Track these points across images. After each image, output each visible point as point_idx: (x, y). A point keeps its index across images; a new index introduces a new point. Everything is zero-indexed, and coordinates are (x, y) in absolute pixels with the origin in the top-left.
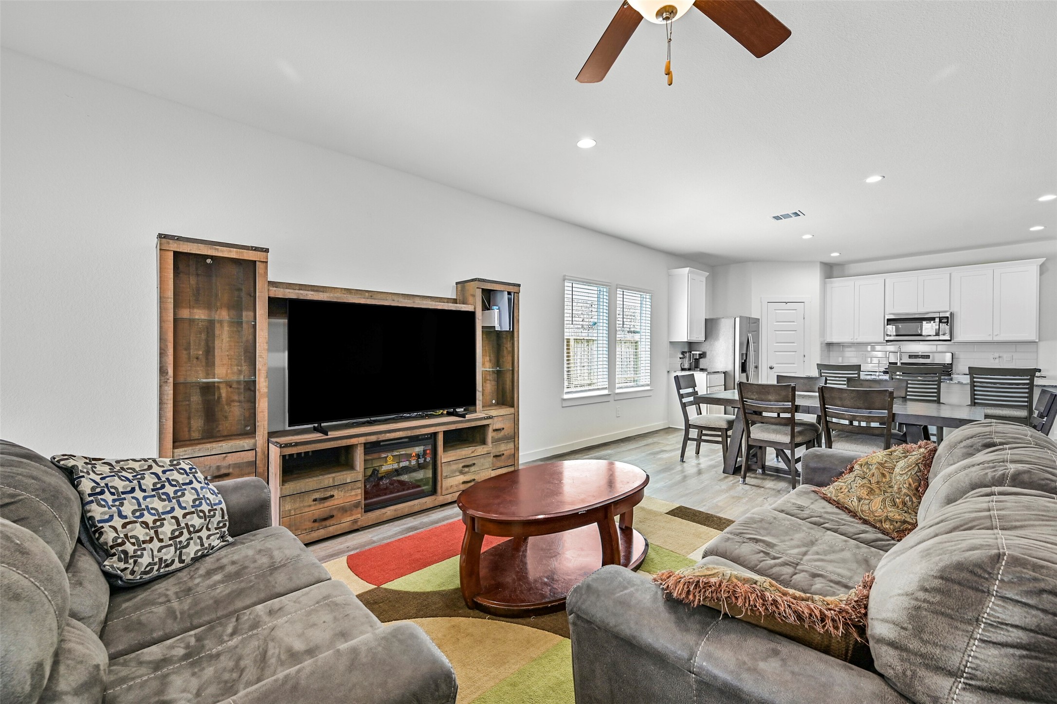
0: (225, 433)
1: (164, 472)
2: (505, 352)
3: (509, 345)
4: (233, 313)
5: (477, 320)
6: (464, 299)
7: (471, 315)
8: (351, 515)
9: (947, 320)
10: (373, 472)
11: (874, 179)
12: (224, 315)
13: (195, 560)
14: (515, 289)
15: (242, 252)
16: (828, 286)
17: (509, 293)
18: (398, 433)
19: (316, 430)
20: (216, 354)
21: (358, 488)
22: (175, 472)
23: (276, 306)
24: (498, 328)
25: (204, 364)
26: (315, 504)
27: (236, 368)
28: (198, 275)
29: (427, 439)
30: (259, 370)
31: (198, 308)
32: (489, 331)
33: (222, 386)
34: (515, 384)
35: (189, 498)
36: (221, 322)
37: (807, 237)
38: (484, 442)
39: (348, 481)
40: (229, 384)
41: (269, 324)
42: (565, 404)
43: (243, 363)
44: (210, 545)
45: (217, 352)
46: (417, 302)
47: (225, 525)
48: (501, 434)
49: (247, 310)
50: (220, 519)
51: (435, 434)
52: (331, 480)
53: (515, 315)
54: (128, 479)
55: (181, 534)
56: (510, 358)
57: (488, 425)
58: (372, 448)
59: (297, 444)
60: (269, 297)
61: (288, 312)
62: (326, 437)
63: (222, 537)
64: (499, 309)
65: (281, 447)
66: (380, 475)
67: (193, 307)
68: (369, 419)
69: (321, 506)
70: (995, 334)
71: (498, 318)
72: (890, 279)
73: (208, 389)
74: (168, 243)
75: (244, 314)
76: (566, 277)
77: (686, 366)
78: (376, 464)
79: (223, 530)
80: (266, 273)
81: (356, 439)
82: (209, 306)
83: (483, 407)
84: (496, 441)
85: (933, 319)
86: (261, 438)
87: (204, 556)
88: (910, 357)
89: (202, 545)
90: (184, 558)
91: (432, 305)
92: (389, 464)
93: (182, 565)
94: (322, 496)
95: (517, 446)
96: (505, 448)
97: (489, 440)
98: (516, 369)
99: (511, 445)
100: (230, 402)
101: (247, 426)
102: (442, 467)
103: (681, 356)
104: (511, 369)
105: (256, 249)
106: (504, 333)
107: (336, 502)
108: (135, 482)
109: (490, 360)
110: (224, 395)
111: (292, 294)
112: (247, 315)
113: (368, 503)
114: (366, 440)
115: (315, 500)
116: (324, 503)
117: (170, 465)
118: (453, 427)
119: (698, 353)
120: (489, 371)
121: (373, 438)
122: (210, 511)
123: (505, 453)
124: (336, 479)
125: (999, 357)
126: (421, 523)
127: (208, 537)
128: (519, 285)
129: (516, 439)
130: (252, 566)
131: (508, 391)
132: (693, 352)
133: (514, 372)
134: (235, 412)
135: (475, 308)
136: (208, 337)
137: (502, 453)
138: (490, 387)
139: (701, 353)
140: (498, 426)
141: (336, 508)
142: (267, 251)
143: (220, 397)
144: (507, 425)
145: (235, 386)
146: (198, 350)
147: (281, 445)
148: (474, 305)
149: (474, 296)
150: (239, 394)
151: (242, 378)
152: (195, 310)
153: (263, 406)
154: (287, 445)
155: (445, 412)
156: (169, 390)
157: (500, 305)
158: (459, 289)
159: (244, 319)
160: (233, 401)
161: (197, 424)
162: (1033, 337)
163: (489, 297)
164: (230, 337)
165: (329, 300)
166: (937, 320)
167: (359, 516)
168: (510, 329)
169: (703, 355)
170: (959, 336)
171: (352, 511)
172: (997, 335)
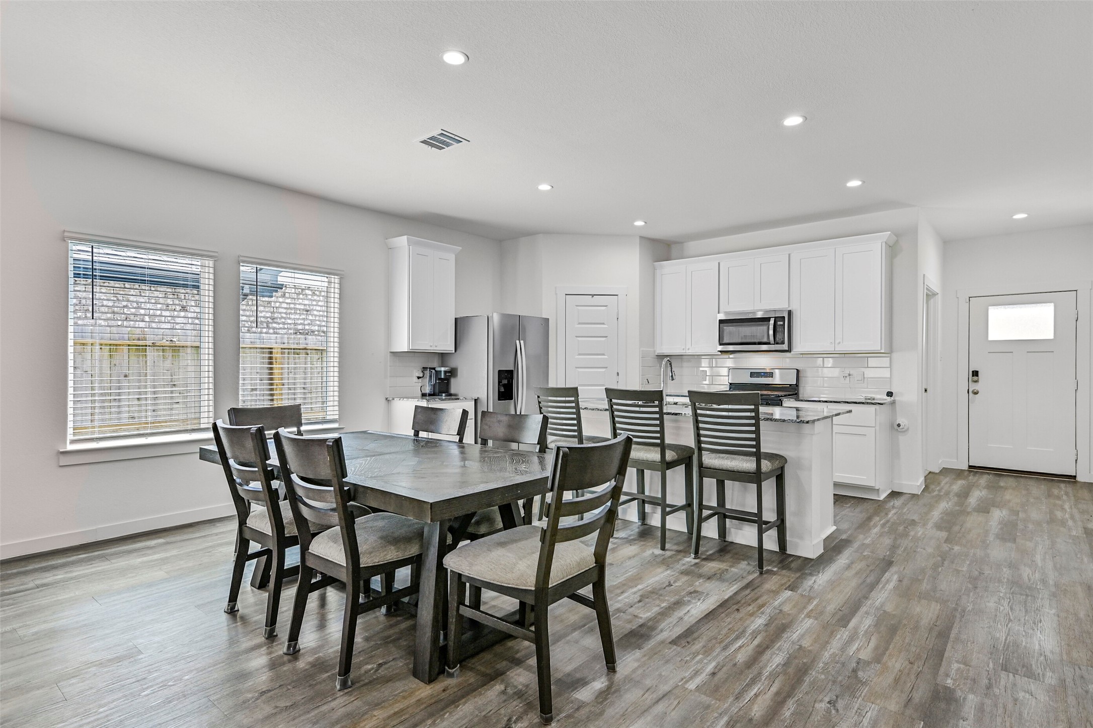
9: (782, 323)
16: (658, 272)
42: (64, 461)
70: (837, 342)
72: (727, 261)
76: (66, 234)
77: (427, 390)
85: (768, 320)
88: (752, 375)
103: (419, 374)
119: (444, 369)
125: (849, 375)
132: (437, 368)
139: (446, 369)
162: (878, 345)
166: (772, 321)
169: (452, 373)
170: (799, 345)
172: (839, 343)
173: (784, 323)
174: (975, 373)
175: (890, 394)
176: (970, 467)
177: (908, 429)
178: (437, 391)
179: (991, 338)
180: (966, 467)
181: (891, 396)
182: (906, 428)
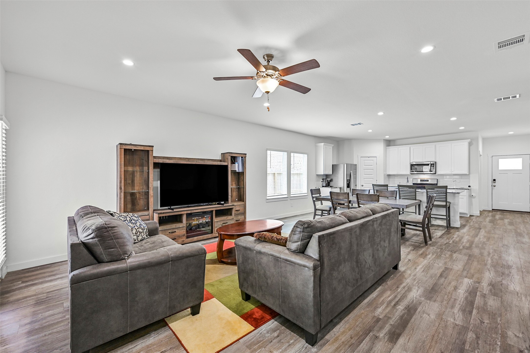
0: (138, 210)
1: (131, 217)
2: (241, 180)
3: (242, 177)
4: (141, 168)
5: (229, 168)
6: (224, 160)
7: (226, 167)
8: (182, 239)
9: (433, 165)
10: (189, 225)
11: (381, 114)
12: (138, 169)
13: (141, 240)
14: (245, 156)
15: (145, 148)
16: (388, 149)
17: (242, 157)
18: (198, 210)
19: (169, 209)
20: (135, 182)
21: (184, 229)
22: (134, 217)
23: (156, 165)
24: (237, 171)
25: (131, 185)
26: (170, 234)
27: (141, 187)
28: (129, 155)
29: (209, 213)
30: (150, 188)
31: (130, 166)
32: (234, 172)
33: (137, 193)
34: (245, 193)
35: (138, 224)
36: (137, 171)
37: (370, 131)
38: (231, 215)
39: (181, 227)
40: (139, 193)
41: (154, 171)
42: (267, 201)
43: (144, 186)
44: (144, 237)
45: (136, 182)
46: (205, 162)
47: (147, 233)
48: (239, 212)
49: (145, 166)
50: (146, 231)
51: (212, 211)
52: (175, 226)
53: (244, 165)
54: (124, 218)
55: (137, 233)
56: (243, 183)
57: (233, 208)
58: (189, 216)
59: (163, 213)
60: (154, 162)
61: (160, 167)
62: (173, 211)
63: (146, 236)
64: (238, 164)
65: (158, 214)
66: (192, 226)
67: (128, 166)
68: (188, 205)
69: (172, 235)
70: (452, 171)
71: (237, 167)
72: (412, 147)
73: (133, 194)
74: (122, 146)
75: (144, 168)
76: (268, 149)
77: (324, 185)
78: (190, 222)
79: (147, 234)
80: (153, 154)
81: (184, 212)
82: (133, 166)
83: (231, 202)
84: (236, 215)
85: (428, 165)
86: (151, 211)
87: (143, 240)
88: (421, 181)
89: (142, 237)
90: (138, 239)
91: (211, 163)
92: (195, 222)
93: (138, 241)
94: (172, 231)
95: (245, 217)
96: (241, 218)
97: (233, 214)
98: (245, 187)
99: (243, 217)
100: (140, 199)
101: (145, 207)
102: (214, 223)
103: (322, 181)
104: (243, 187)
105: (150, 146)
106: (241, 173)
107: (176, 234)
108: (125, 218)
109: (235, 183)
110: (138, 196)
111: (161, 161)
112: (145, 168)
113: (188, 235)
114: (187, 212)
115: (169, 233)
116: (172, 234)
117: (133, 215)
118: (219, 209)
119: (329, 179)
120: (235, 188)
121: (189, 212)
122: (143, 228)
123: (240, 219)
124: (176, 226)
125: (455, 181)
126: (206, 243)
127: (144, 235)
128: (246, 154)
129: (245, 214)
130: (157, 242)
131: (242, 196)
132: (327, 179)
133: (244, 188)
134: (142, 202)
135: (228, 164)
136: (132, 176)
137: (239, 219)
138: (235, 194)
139: (330, 179)
140: (237, 209)
141: (177, 236)
142: (153, 146)
143: (136, 197)
144: (241, 209)
145: (141, 193)
146: (129, 181)
147: (158, 213)
148: (228, 163)
149: (228, 159)
150: (143, 196)
151: (144, 190)
152: (129, 167)
153: (151, 200)
154: (160, 213)
155: (217, 203)
156: (123, 194)
157: (238, 162)
158: (222, 156)
159: (144, 170)
160: (141, 199)
161: (129, 206)
162: (466, 172)
163: (234, 159)
164: (140, 176)
165: (174, 163)
166: (430, 165)
167: (185, 239)
168: (242, 171)
169: (331, 180)
170: (439, 172)
171: (182, 237)
172: (453, 172)
173: (434, 165)
174: (494, 180)
175: (469, 186)
176: (493, 209)
177: (475, 197)
178: (327, 185)
179: (500, 169)
180: (491, 210)
181: (470, 187)
182: (475, 196)
